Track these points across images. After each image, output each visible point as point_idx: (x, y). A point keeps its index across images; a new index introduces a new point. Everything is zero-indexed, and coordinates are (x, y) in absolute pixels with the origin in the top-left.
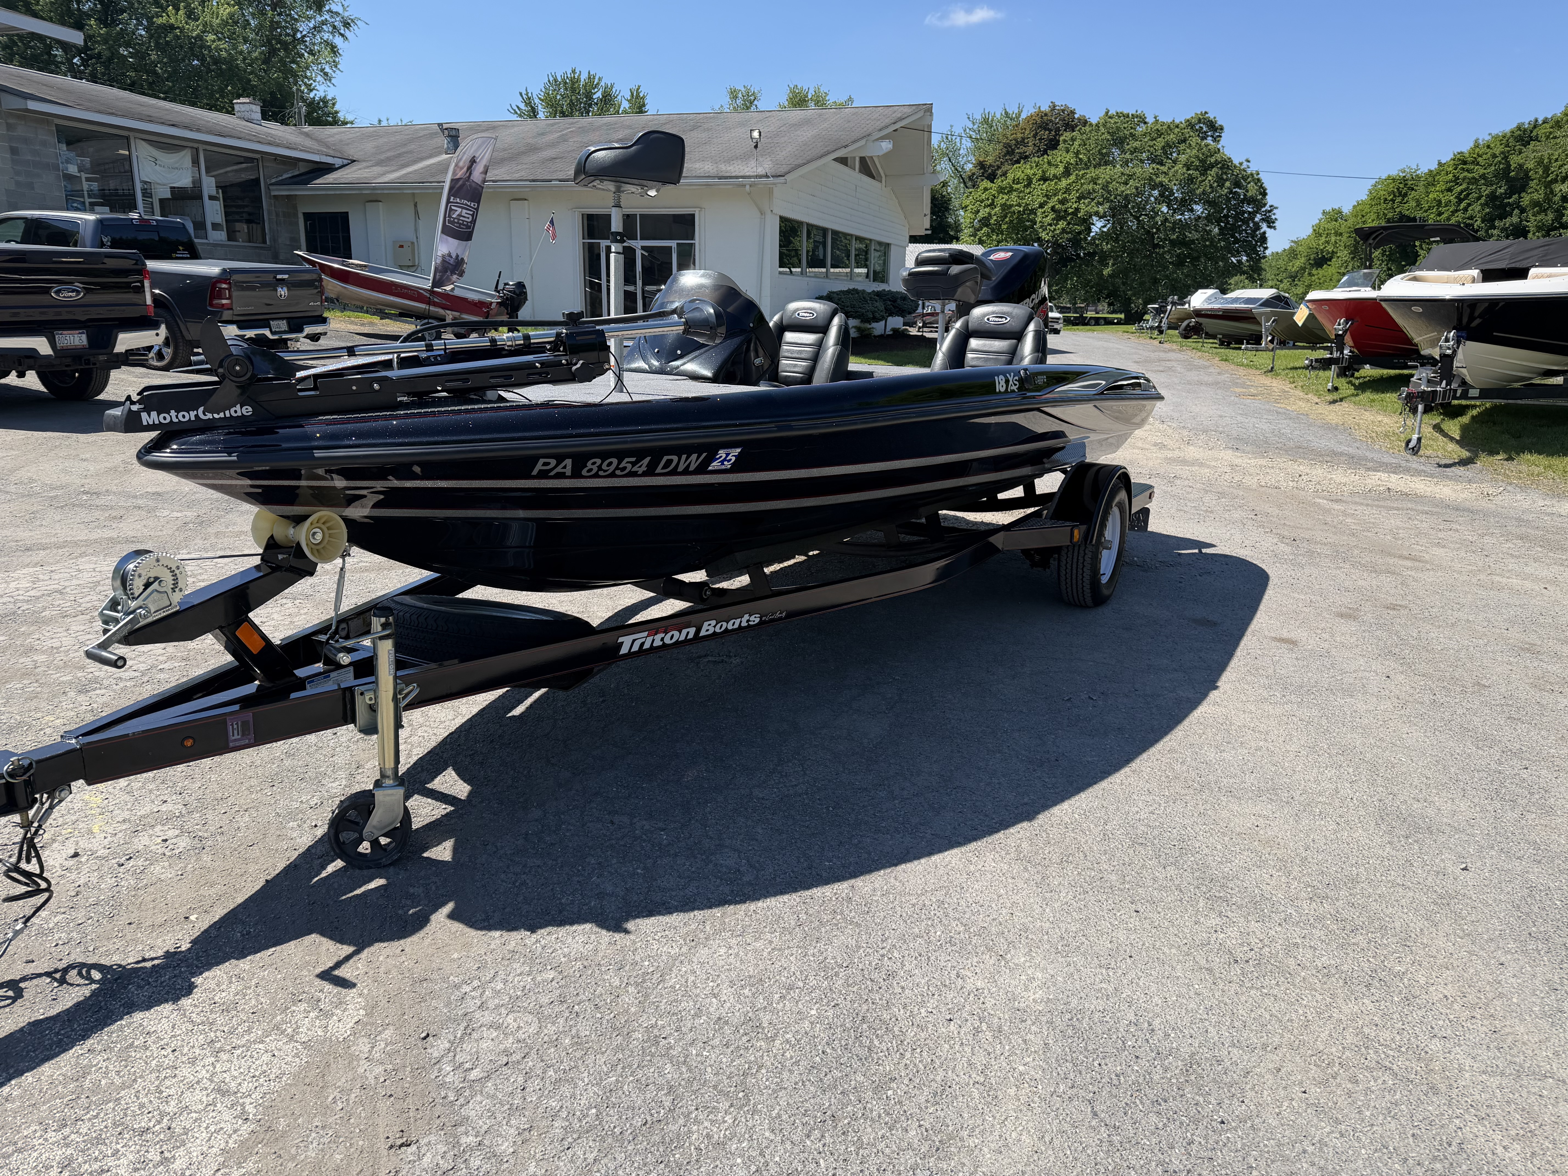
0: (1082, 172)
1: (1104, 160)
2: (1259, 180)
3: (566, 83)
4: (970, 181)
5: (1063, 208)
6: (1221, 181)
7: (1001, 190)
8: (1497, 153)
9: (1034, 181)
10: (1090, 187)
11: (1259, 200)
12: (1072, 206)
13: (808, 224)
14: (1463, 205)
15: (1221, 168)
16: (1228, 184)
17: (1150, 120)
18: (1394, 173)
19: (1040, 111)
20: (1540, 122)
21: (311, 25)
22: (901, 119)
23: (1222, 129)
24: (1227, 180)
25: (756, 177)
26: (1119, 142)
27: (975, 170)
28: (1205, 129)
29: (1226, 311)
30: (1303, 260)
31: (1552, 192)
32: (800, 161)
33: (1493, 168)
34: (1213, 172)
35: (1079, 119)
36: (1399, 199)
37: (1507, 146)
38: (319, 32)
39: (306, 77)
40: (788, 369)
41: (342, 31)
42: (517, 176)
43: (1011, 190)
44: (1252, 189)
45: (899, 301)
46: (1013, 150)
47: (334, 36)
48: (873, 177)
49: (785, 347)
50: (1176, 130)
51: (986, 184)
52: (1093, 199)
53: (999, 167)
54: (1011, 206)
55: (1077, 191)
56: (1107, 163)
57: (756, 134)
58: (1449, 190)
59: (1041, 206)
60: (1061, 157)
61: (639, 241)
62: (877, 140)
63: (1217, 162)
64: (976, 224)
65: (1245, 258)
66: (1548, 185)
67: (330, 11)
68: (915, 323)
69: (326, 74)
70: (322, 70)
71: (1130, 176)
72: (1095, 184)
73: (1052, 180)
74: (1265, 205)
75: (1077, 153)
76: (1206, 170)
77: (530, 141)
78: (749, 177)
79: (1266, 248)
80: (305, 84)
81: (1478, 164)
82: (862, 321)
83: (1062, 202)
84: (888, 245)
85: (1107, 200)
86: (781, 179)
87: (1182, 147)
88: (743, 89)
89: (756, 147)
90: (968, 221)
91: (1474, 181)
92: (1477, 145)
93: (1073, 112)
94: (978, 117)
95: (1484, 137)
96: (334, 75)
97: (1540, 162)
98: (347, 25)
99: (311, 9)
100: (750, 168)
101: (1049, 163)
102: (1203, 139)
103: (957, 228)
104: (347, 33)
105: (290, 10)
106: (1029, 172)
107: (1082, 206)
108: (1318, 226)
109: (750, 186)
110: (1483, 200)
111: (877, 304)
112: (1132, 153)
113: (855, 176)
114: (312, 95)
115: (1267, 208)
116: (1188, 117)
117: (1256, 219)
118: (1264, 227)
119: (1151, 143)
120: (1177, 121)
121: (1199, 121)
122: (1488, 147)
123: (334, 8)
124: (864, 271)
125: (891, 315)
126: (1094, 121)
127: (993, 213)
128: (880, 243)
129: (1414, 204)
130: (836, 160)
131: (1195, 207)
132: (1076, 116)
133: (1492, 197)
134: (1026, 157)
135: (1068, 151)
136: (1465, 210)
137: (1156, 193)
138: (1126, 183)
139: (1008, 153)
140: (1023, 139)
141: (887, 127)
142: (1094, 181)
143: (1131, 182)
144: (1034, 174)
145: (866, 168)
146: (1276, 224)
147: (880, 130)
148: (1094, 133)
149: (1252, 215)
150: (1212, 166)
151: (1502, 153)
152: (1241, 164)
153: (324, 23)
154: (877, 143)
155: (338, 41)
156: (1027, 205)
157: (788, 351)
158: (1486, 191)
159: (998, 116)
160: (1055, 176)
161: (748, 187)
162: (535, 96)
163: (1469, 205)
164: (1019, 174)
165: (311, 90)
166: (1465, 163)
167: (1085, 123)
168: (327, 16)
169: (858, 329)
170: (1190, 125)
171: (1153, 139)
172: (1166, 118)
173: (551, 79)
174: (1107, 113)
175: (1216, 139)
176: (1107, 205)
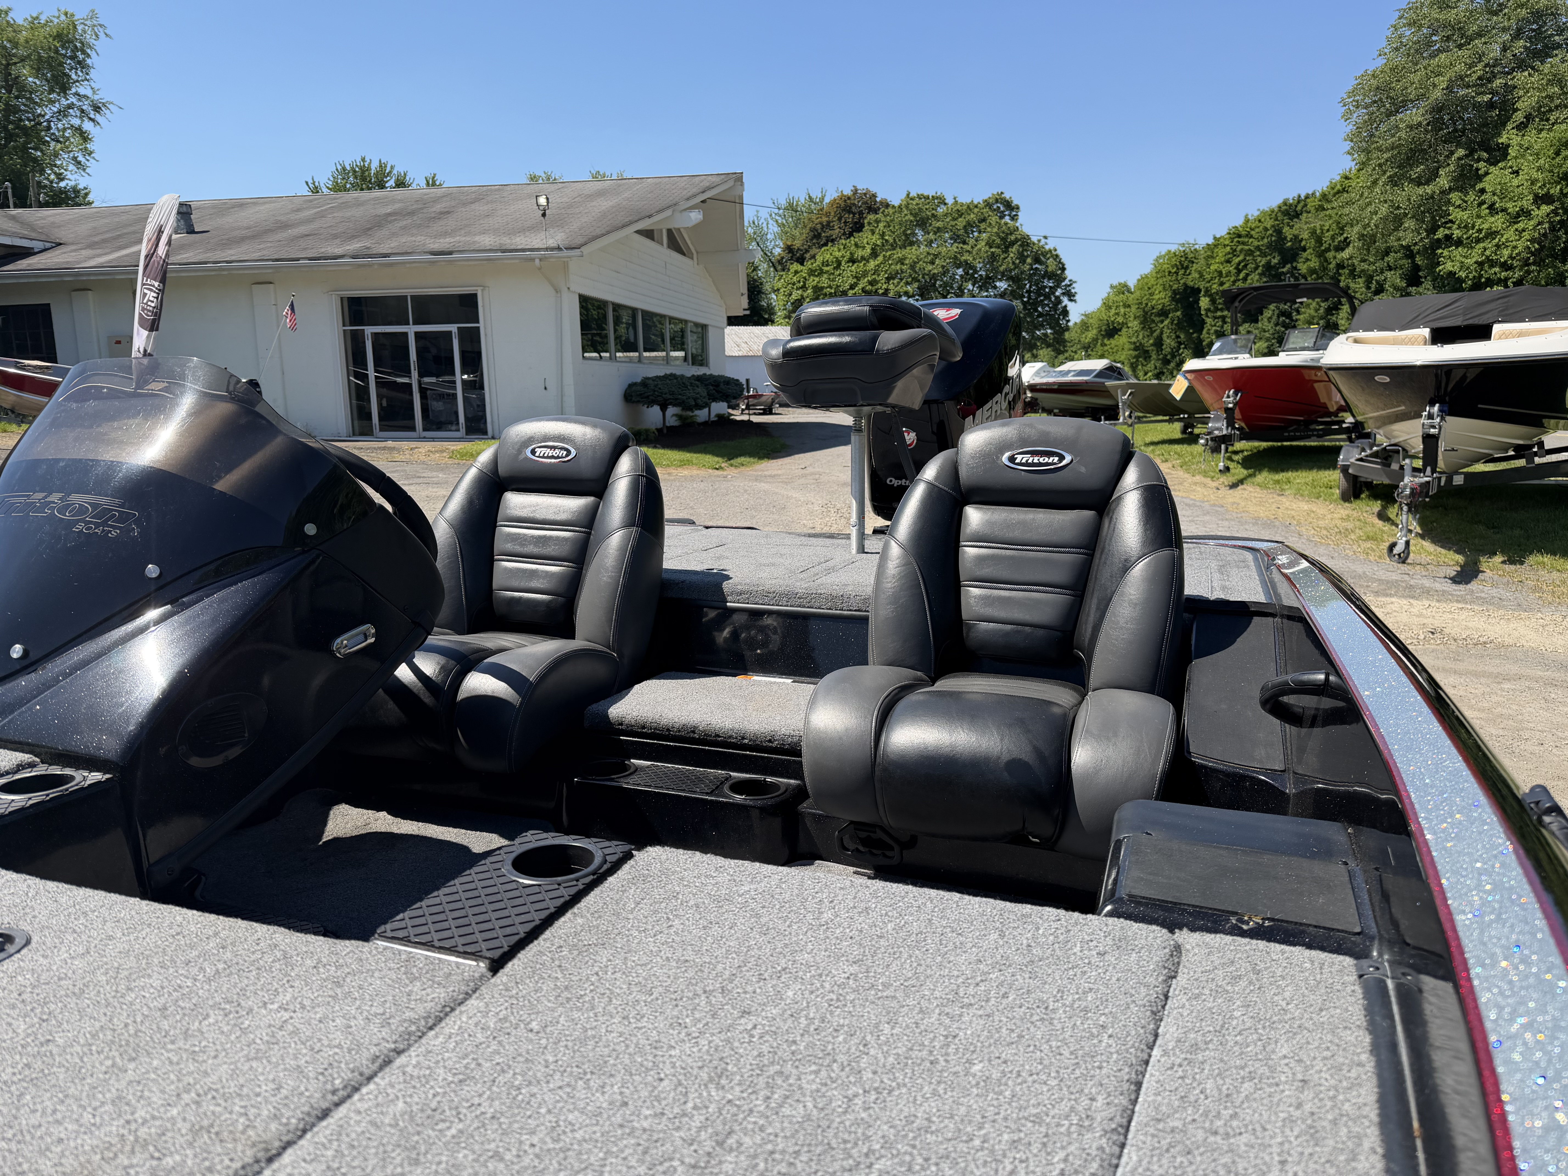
0: (889, 253)
1: (909, 241)
2: (1057, 256)
3: (355, 171)
4: (780, 265)
5: (874, 288)
6: (1022, 258)
7: (812, 272)
8: (1269, 226)
9: (843, 263)
10: (898, 267)
11: (1058, 275)
12: (882, 286)
13: (613, 304)
14: (1242, 276)
15: (1021, 246)
16: (1029, 260)
17: (950, 201)
18: (1173, 248)
19: (843, 195)
20: (1303, 197)
21: (55, 110)
22: (709, 188)
23: (1018, 208)
24: (1028, 256)
25: (547, 249)
26: (923, 223)
27: (783, 254)
28: (1002, 209)
29: (1061, 384)
30: (1095, 332)
31: (1326, 260)
32: (598, 232)
33: (1266, 240)
34: (1014, 249)
35: (881, 203)
36: (1182, 272)
37: (1276, 220)
38: (65, 116)
39: (55, 165)
40: (515, 583)
41: (92, 116)
42: (256, 256)
43: (821, 273)
44: (1052, 265)
45: (722, 386)
46: (820, 234)
47: (83, 121)
48: (683, 254)
49: (505, 530)
50: (976, 210)
51: (796, 266)
52: (901, 279)
53: (807, 251)
54: (822, 288)
55: (886, 272)
56: (912, 244)
57: (542, 201)
58: (1228, 261)
59: (852, 287)
60: (867, 238)
61: (411, 326)
62: (685, 210)
63: (1017, 240)
64: (789, 307)
65: (1049, 331)
66: (1321, 255)
67: (77, 94)
68: (738, 405)
69: (79, 163)
70: (75, 158)
71: (936, 256)
72: (903, 264)
73: (860, 262)
74: (1065, 279)
75: (883, 235)
76: (1007, 248)
77: (283, 218)
78: (538, 250)
79: (1068, 321)
80: (55, 173)
81: (1251, 237)
82: (683, 409)
83: (871, 283)
84: (704, 327)
85: (915, 280)
86: (577, 252)
87: (983, 226)
88: (544, 176)
89: (544, 215)
90: (781, 303)
91: (1250, 253)
92: (1247, 221)
93: (874, 196)
94: (783, 203)
95: (1254, 213)
96: (88, 164)
97: (1313, 232)
98: (97, 109)
99: (54, 91)
100: (537, 240)
101: (856, 245)
102: (1001, 218)
103: (771, 311)
104: (98, 117)
105: (31, 93)
106: (838, 254)
107: (891, 287)
108: (1108, 298)
109: (541, 260)
110: (1260, 270)
111: (699, 390)
112: (935, 233)
113: (663, 252)
114: (62, 184)
115: (1067, 282)
116: (986, 198)
117: (1057, 294)
118: (1065, 301)
119: (953, 223)
120: (976, 202)
121: (997, 201)
122: (1260, 221)
123: (82, 91)
124: (681, 354)
125: (715, 400)
126: (896, 202)
127: (805, 295)
128: (696, 325)
129: (1197, 276)
130: (638, 232)
131: (998, 284)
132: (878, 199)
133: (1268, 267)
134: (833, 241)
135: (873, 233)
136: (1245, 279)
137: (960, 271)
138: (932, 263)
139: (815, 237)
140: (829, 222)
141: (694, 196)
142: (901, 261)
143: (937, 261)
144: (843, 257)
145: (675, 243)
146: (1077, 298)
147: (688, 199)
148: (897, 215)
149: (1053, 289)
150: (1012, 244)
151: (1273, 226)
152: (1039, 241)
153: (71, 106)
154: (685, 214)
155: (87, 126)
156: (838, 286)
157: (515, 538)
158: (1263, 261)
159: (803, 201)
160: (863, 258)
161: (537, 261)
162: (322, 185)
163: (1247, 275)
164: (828, 256)
165: (62, 180)
166: (1239, 236)
167: (887, 206)
168: (73, 100)
169: (679, 417)
170: (988, 204)
171: (954, 219)
172: (964, 199)
173: (339, 167)
174: (908, 195)
175: (1014, 218)
176: (916, 285)
